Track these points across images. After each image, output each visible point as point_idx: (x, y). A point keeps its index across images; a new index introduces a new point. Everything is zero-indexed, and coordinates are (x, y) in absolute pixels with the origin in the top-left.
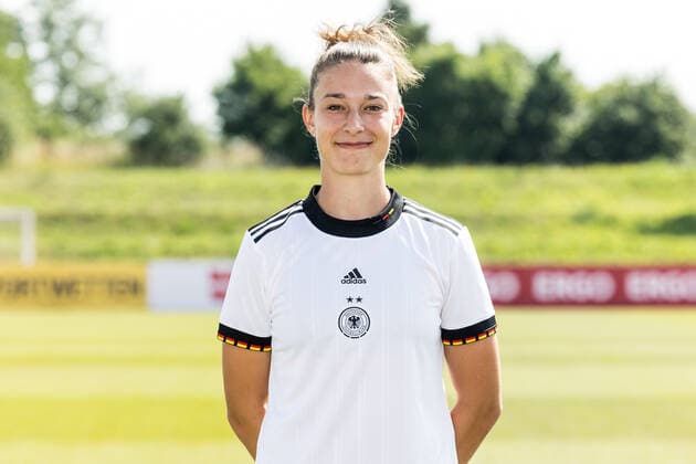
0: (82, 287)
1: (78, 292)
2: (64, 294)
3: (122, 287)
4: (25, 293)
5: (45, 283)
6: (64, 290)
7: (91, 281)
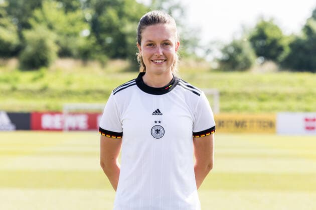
0: (248, 124)
1: (246, 126)
2: (240, 127)
3: (266, 124)
4: (223, 126)
5: (232, 122)
6: (240, 125)
7: (252, 121)
